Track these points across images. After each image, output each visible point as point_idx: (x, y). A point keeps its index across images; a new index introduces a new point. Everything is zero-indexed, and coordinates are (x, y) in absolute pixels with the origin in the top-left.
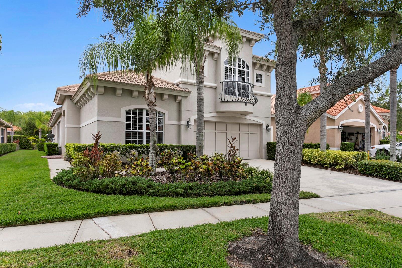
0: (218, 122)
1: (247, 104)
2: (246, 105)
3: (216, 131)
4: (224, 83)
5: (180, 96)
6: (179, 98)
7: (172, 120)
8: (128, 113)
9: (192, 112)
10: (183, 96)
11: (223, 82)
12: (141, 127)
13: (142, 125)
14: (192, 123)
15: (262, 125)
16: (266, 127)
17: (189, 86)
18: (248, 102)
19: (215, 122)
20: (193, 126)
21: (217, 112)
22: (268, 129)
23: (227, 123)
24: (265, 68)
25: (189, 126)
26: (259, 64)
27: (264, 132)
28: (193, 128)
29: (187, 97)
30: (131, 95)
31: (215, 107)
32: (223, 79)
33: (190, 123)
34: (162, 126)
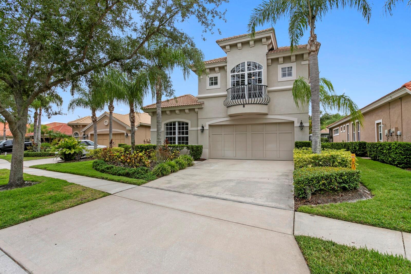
0: (236, 125)
1: (246, 106)
2: (244, 106)
3: (234, 133)
4: (230, 89)
5: (197, 108)
6: (196, 110)
7: (194, 127)
8: (167, 125)
9: (207, 119)
10: (198, 108)
12: (174, 133)
13: (175, 132)
14: (206, 128)
15: (293, 123)
16: (299, 125)
17: (204, 99)
18: (246, 104)
19: (233, 125)
20: (208, 130)
21: (231, 116)
22: (302, 127)
23: (247, 124)
24: (293, 58)
25: (203, 130)
26: (281, 57)
27: (297, 130)
28: (208, 131)
29: (202, 108)
30: (167, 114)
31: (227, 112)
32: (230, 86)
33: (205, 128)
34: (188, 132)
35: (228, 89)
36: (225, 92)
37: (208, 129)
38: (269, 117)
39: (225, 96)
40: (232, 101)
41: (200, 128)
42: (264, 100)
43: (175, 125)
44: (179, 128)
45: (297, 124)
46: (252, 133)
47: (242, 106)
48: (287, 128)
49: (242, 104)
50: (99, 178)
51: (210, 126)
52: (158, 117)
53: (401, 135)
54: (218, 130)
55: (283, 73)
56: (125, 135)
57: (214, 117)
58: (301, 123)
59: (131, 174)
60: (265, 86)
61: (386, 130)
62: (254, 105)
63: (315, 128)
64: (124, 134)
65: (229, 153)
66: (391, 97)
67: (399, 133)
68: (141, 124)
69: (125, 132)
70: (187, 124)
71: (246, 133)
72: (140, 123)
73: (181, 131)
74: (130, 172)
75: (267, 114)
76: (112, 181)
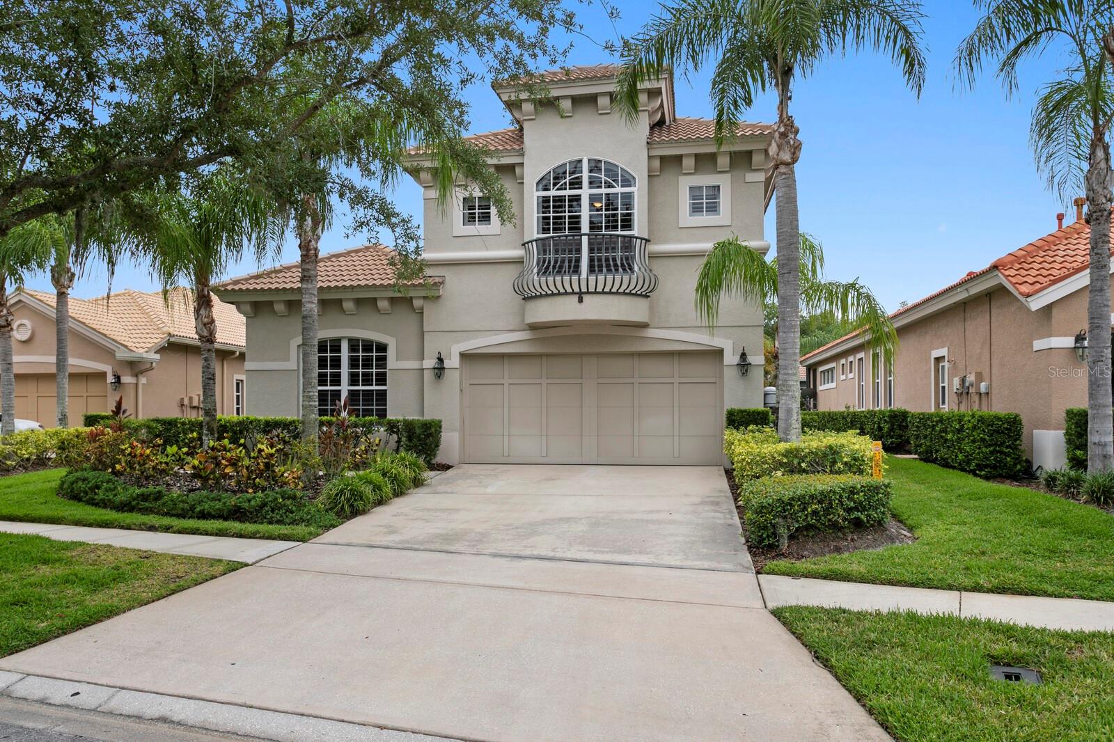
0: (548, 355)
1: (586, 298)
2: (581, 300)
3: (544, 381)
4: (534, 243)
5: (419, 297)
6: (417, 303)
7: (407, 359)
9: (455, 334)
10: (425, 298)
11: (531, 242)
12: (336, 379)
13: (339, 375)
14: (452, 362)
15: (719, 353)
16: (736, 360)
17: (446, 268)
18: (588, 292)
19: (540, 356)
20: (458, 371)
21: (534, 327)
22: (744, 366)
23: (582, 355)
24: (723, 161)
25: (440, 370)
26: (688, 155)
27: (731, 375)
28: (457, 374)
29: (439, 297)
31: (523, 314)
32: (533, 233)
33: (447, 364)
34: (385, 374)
35: (526, 240)
36: (515, 248)
37: (457, 366)
38: (651, 333)
39: (519, 261)
40: (543, 279)
41: (430, 363)
42: (641, 282)
43: (336, 348)
44: (354, 362)
45: (731, 358)
46: (601, 381)
47: (576, 298)
48: (701, 370)
49: (573, 293)
50: (133, 526)
51: (463, 356)
52: (306, 326)
53: (988, 393)
54: (489, 373)
55: (694, 204)
56: (110, 379)
57: (477, 327)
58: (743, 356)
59: (251, 513)
60: (642, 239)
61: (955, 379)
62: (611, 297)
63: (788, 374)
64: (103, 375)
65: (526, 445)
66: (967, 290)
67: (983, 387)
68: (172, 340)
69: (107, 369)
70: (382, 348)
71: (580, 381)
72: (170, 334)
73: (361, 370)
74: (246, 505)
75: (645, 326)
76: (194, 534)
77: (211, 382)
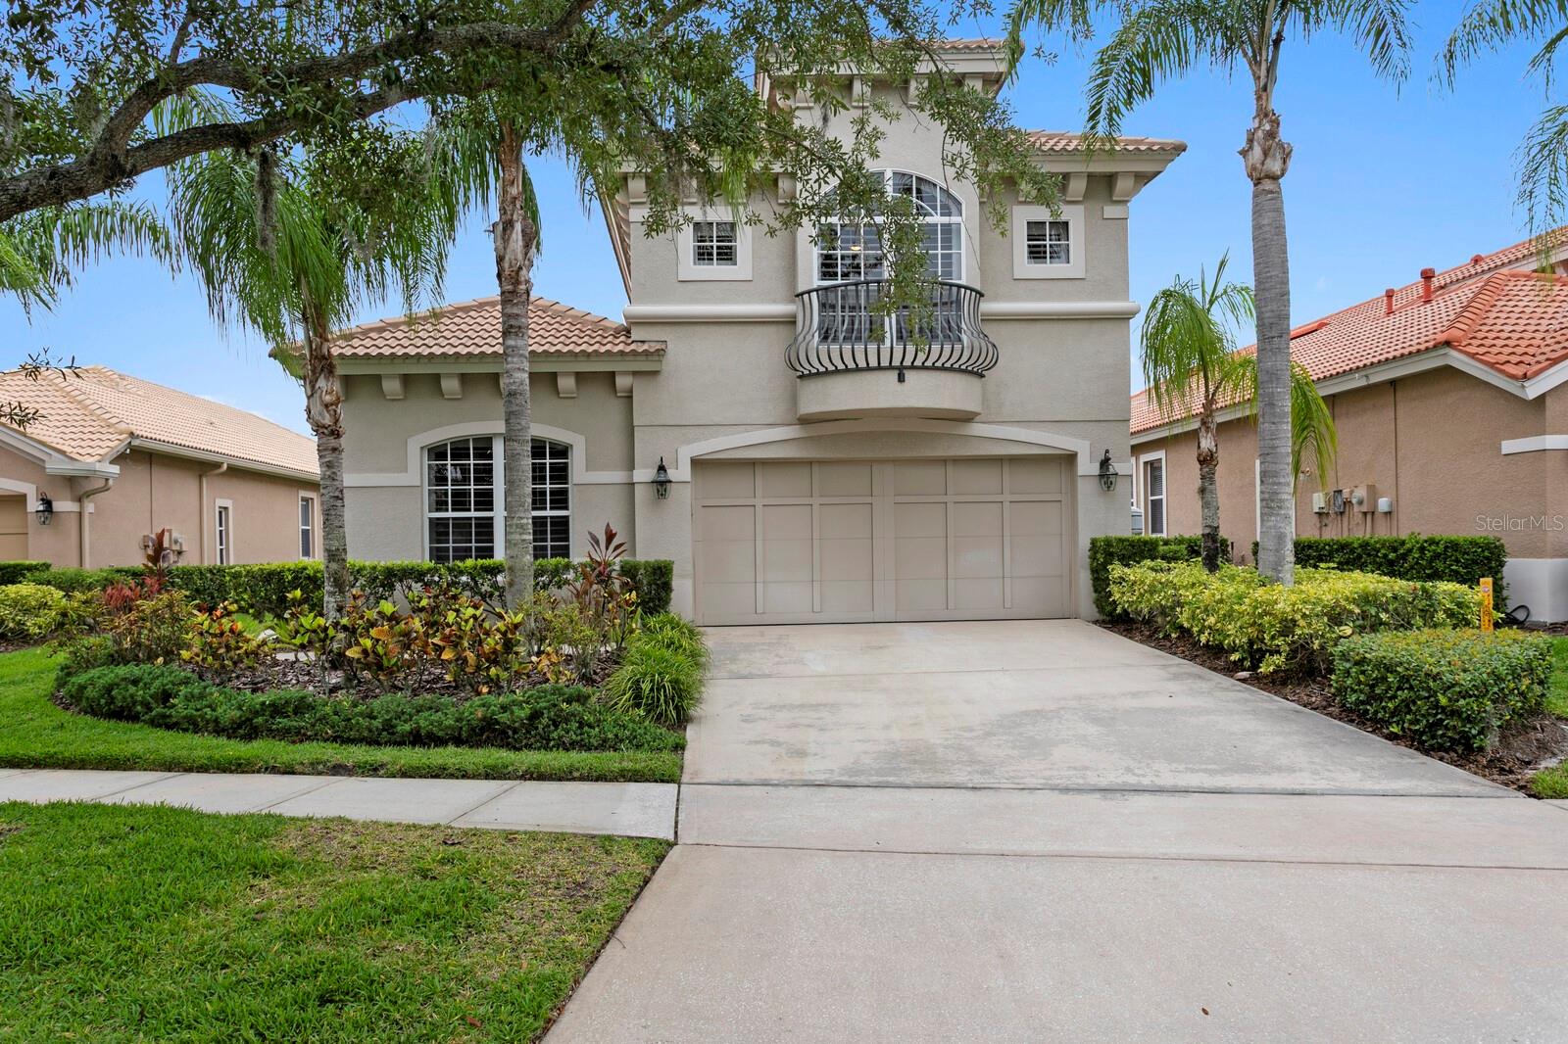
0: (821, 462)
1: (909, 375)
2: (901, 379)
3: (816, 501)
4: (814, 295)
5: (626, 373)
6: (622, 382)
7: (604, 468)
9: (684, 430)
10: (635, 373)
11: (809, 292)
12: (485, 500)
13: (489, 494)
14: (681, 472)
15: (1070, 459)
16: (1095, 470)
17: (668, 329)
18: (913, 367)
19: (809, 463)
20: (689, 486)
21: (805, 421)
22: (1106, 475)
23: (871, 462)
24: (1077, 186)
25: (661, 485)
27: (1087, 490)
28: (687, 491)
29: (656, 373)
30: (440, 392)
31: (794, 399)
32: (811, 277)
33: (672, 474)
34: (565, 492)
35: (800, 290)
37: (688, 478)
38: (977, 429)
39: (784, 321)
40: (823, 348)
41: (644, 474)
43: (485, 453)
45: (1087, 466)
46: (899, 499)
47: (894, 375)
48: (1041, 484)
49: (891, 367)
50: (298, 768)
51: (697, 463)
53: (1390, 513)
54: (736, 488)
55: (1033, 246)
56: (34, 505)
57: (717, 420)
58: (1105, 463)
59: (515, 731)
63: (1280, 483)
64: (20, 500)
65: (788, 595)
67: (1383, 504)
68: (136, 443)
69: (29, 490)
70: (561, 451)
71: (869, 500)
72: (132, 434)
75: (968, 418)
76: (437, 776)
77: (339, 503)
